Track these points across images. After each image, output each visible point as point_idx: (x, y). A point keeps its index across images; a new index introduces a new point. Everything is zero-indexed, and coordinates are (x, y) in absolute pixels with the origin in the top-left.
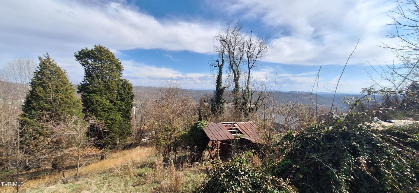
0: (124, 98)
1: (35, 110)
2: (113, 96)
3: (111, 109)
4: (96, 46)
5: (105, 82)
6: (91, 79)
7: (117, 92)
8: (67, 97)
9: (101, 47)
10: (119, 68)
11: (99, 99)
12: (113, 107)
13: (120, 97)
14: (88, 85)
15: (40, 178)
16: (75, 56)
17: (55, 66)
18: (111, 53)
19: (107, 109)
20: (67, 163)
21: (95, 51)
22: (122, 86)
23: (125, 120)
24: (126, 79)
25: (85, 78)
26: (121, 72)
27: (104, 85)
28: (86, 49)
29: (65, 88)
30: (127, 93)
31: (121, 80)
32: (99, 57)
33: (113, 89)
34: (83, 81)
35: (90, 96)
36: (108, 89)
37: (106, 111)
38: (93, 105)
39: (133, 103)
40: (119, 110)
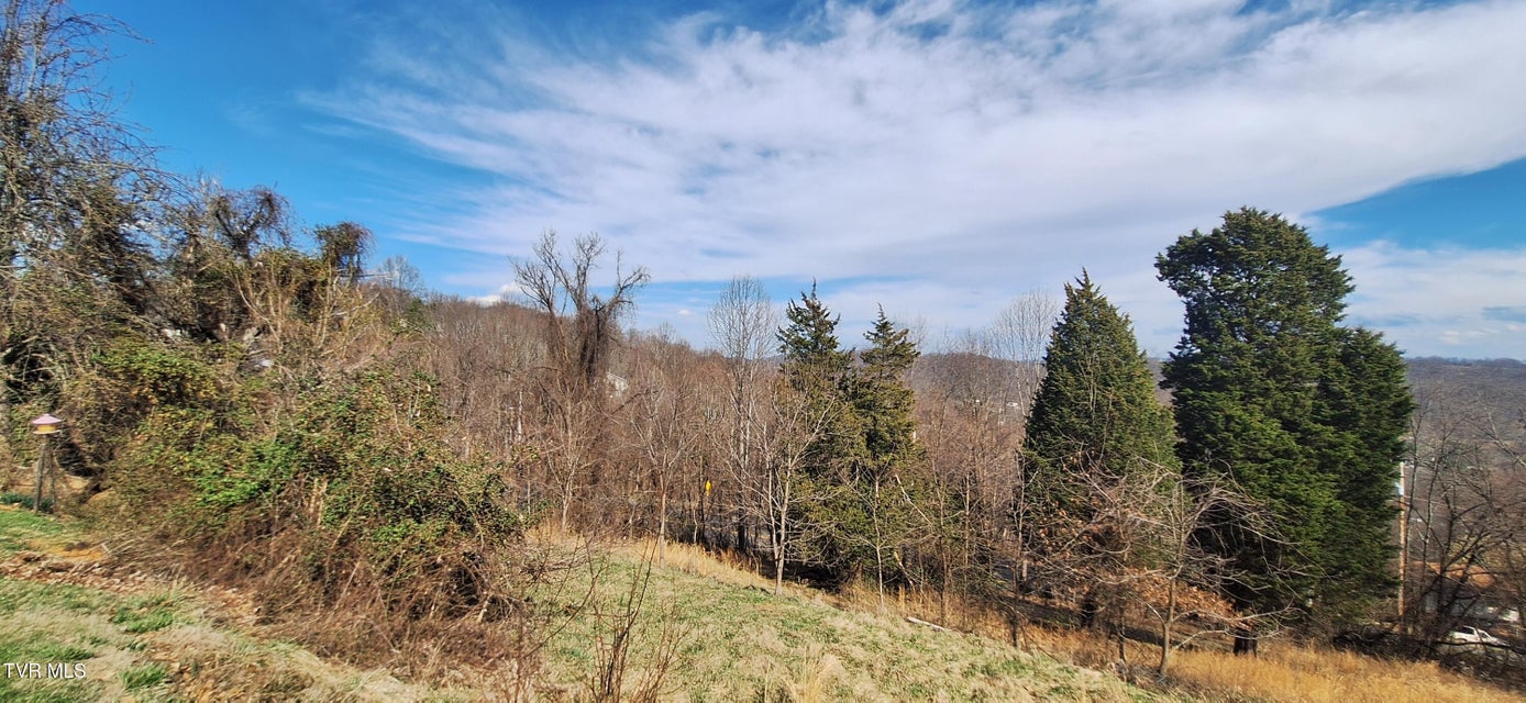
0: (1355, 412)
1: (1051, 431)
2: (1296, 403)
3: (1288, 454)
4: (1228, 217)
5: (1261, 346)
6: (1208, 336)
7: (1316, 384)
8: (1131, 401)
9: (1249, 215)
10: (1329, 283)
11: (1237, 411)
12: (1296, 447)
13: (1333, 407)
14: (1196, 358)
15: (1055, 629)
16: (1156, 265)
17: (1102, 304)
18: (1293, 228)
19: (1269, 456)
20: (1133, 616)
21: (1226, 233)
22: (1345, 358)
23: (1355, 515)
24: (1367, 329)
25: (1188, 336)
26: (1343, 301)
27: (1258, 357)
28: (1195, 232)
29: (1125, 369)
30: (1371, 393)
31: (1341, 335)
32: (1241, 253)
33: (1298, 375)
34: (1178, 347)
35: (1203, 398)
36: (1276, 372)
37: (1266, 461)
38: (1214, 433)
39: (1400, 438)
40: (1326, 464)
